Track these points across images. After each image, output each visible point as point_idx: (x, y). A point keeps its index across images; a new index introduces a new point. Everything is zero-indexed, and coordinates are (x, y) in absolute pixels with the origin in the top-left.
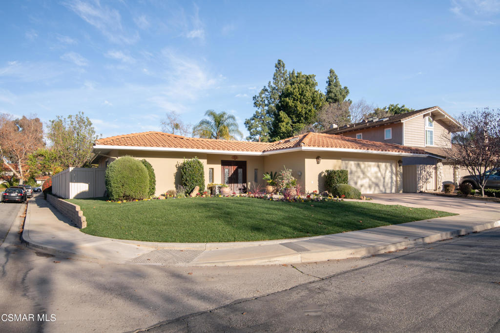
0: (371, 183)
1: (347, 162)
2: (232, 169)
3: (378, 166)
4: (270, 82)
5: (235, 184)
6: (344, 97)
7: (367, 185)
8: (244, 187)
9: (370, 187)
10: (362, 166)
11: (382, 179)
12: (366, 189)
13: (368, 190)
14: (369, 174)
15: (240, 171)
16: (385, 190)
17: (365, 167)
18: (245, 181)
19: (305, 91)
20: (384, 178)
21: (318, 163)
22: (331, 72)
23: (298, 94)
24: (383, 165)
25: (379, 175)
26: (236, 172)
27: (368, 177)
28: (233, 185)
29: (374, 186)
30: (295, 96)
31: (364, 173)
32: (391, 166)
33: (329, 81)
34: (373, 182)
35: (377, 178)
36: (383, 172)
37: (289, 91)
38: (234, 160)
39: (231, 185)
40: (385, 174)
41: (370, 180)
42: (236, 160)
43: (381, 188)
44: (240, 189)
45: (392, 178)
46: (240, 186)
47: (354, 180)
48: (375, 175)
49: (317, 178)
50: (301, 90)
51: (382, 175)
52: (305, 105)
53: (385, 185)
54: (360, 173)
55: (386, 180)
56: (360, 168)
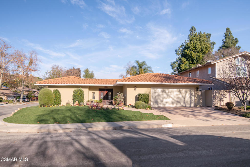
0: (173, 101)
1: (156, 89)
2: (105, 93)
3: (180, 91)
4: (186, 40)
5: (106, 100)
6: (234, 45)
7: (170, 102)
8: (112, 101)
9: (173, 103)
10: (167, 91)
11: (183, 99)
13: (172, 104)
14: (172, 96)
15: (110, 93)
16: (186, 105)
17: (169, 92)
18: (112, 98)
19: (196, 45)
20: (184, 98)
21: (135, 90)
22: (227, 29)
23: (193, 47)
24: (183, 91)
25: (180, 96)
26: (107, 94)
27: (171, 98)
28: (105, 100)
29: (176, 102)
30: (191, 48)
31: (168, 95)
32: (190, 91)
33: (225, 36)
34: (175, 101)
35: (178, 98)
36: (184, 95)
37: (188, 46)
38: (105, 88)
39: (104, 100)
40: (185, 95)
41: (173, 99)
42: (107, 88)
43: (182, 103)
44: (109, 103)
45: (191, 98)
46: (109, 101)
47: (160, 99)
48: (176, 96)
49: (135, 98)
50: (194, 45)
51: (183, 96)
52: (197, 53)
53: (186, 102)
54: (165, 95)
55: (186, 99)
56: (165, 92)
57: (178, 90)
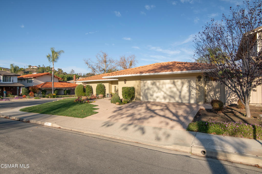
0: (165, 95)
1: (145, 81)
3: (174, 83)
7: (161, 97)
9: (165, 98)
10: (158, 84)
11: (178, 93)
12: (161, 99)
13: (163, 100)
14: (164, 89)
16: (182, 101)
17: (160, 85)
20: (180, 92)
21: (125, 83)
24: (179, 82)
25: (175, 90)
27: (163, 91)
29: (169, 97)
31: (158, 88)
32: (189, 82)
34: (168, 95)
35: (172, 92)
36: (179, 88)
41: (165, 93)
43: (177, 99)
45: (190, 91)
47: (150, 93)
48: (169, 90)
51: (178, 90)
53: (182, 97)
54: (155, 89)
55: (183, 93)
56: (156, 85)
57: (172, 81)
